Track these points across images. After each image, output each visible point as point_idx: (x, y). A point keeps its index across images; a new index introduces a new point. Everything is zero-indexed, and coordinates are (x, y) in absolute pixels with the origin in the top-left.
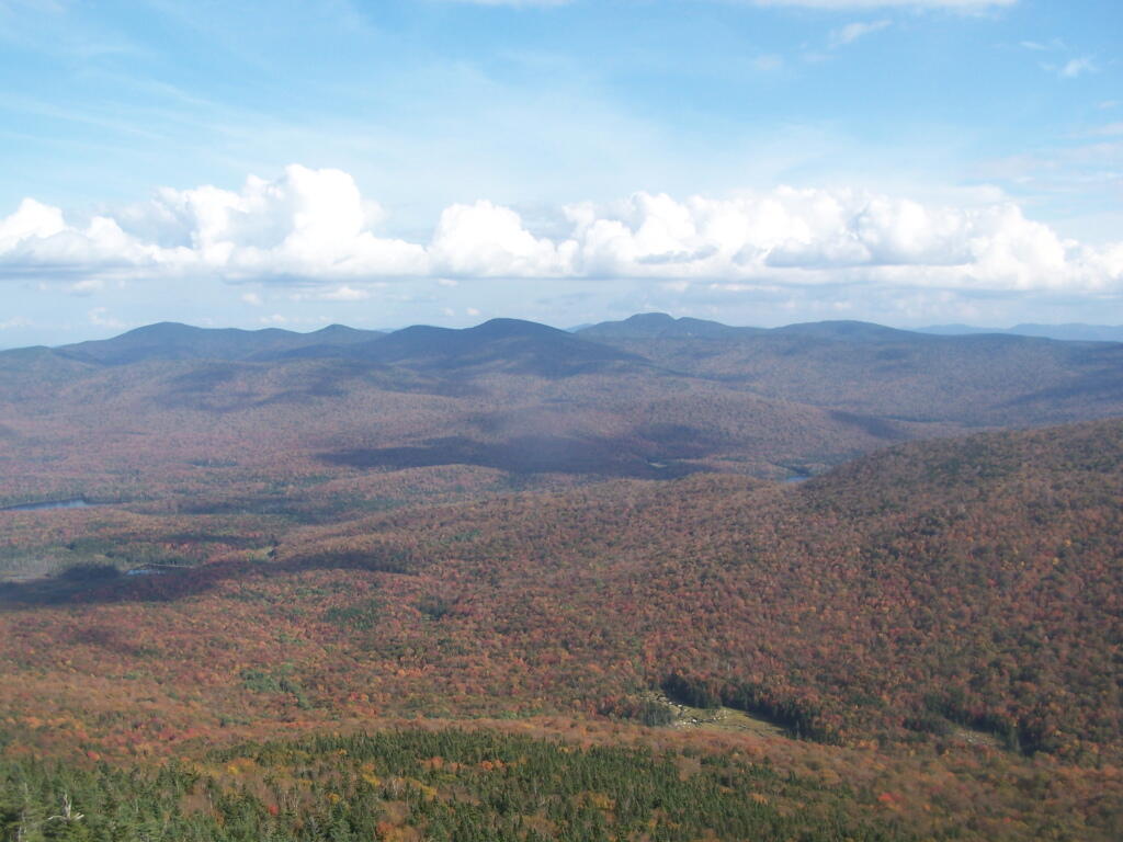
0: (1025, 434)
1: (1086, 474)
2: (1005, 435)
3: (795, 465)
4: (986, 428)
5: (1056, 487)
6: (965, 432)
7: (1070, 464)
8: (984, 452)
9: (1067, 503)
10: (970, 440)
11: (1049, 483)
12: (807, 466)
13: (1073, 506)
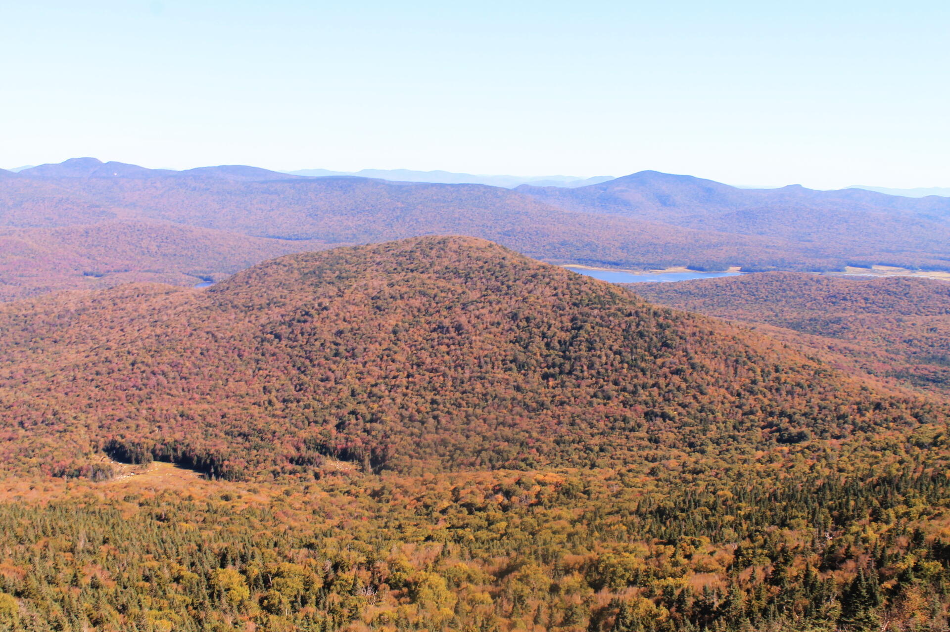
0: (369, 248)
1: (410, 275)
2: (355, 249)
3: (201, 274)
4: (342, 244)
5: (391, 285)
6: (327, 247)
7: (399, 269)
8: (341, 261)
9: (398, 296)
10: (331, 253)
11: (386, 282)
12: (212, 275)
13: (402, 298)
